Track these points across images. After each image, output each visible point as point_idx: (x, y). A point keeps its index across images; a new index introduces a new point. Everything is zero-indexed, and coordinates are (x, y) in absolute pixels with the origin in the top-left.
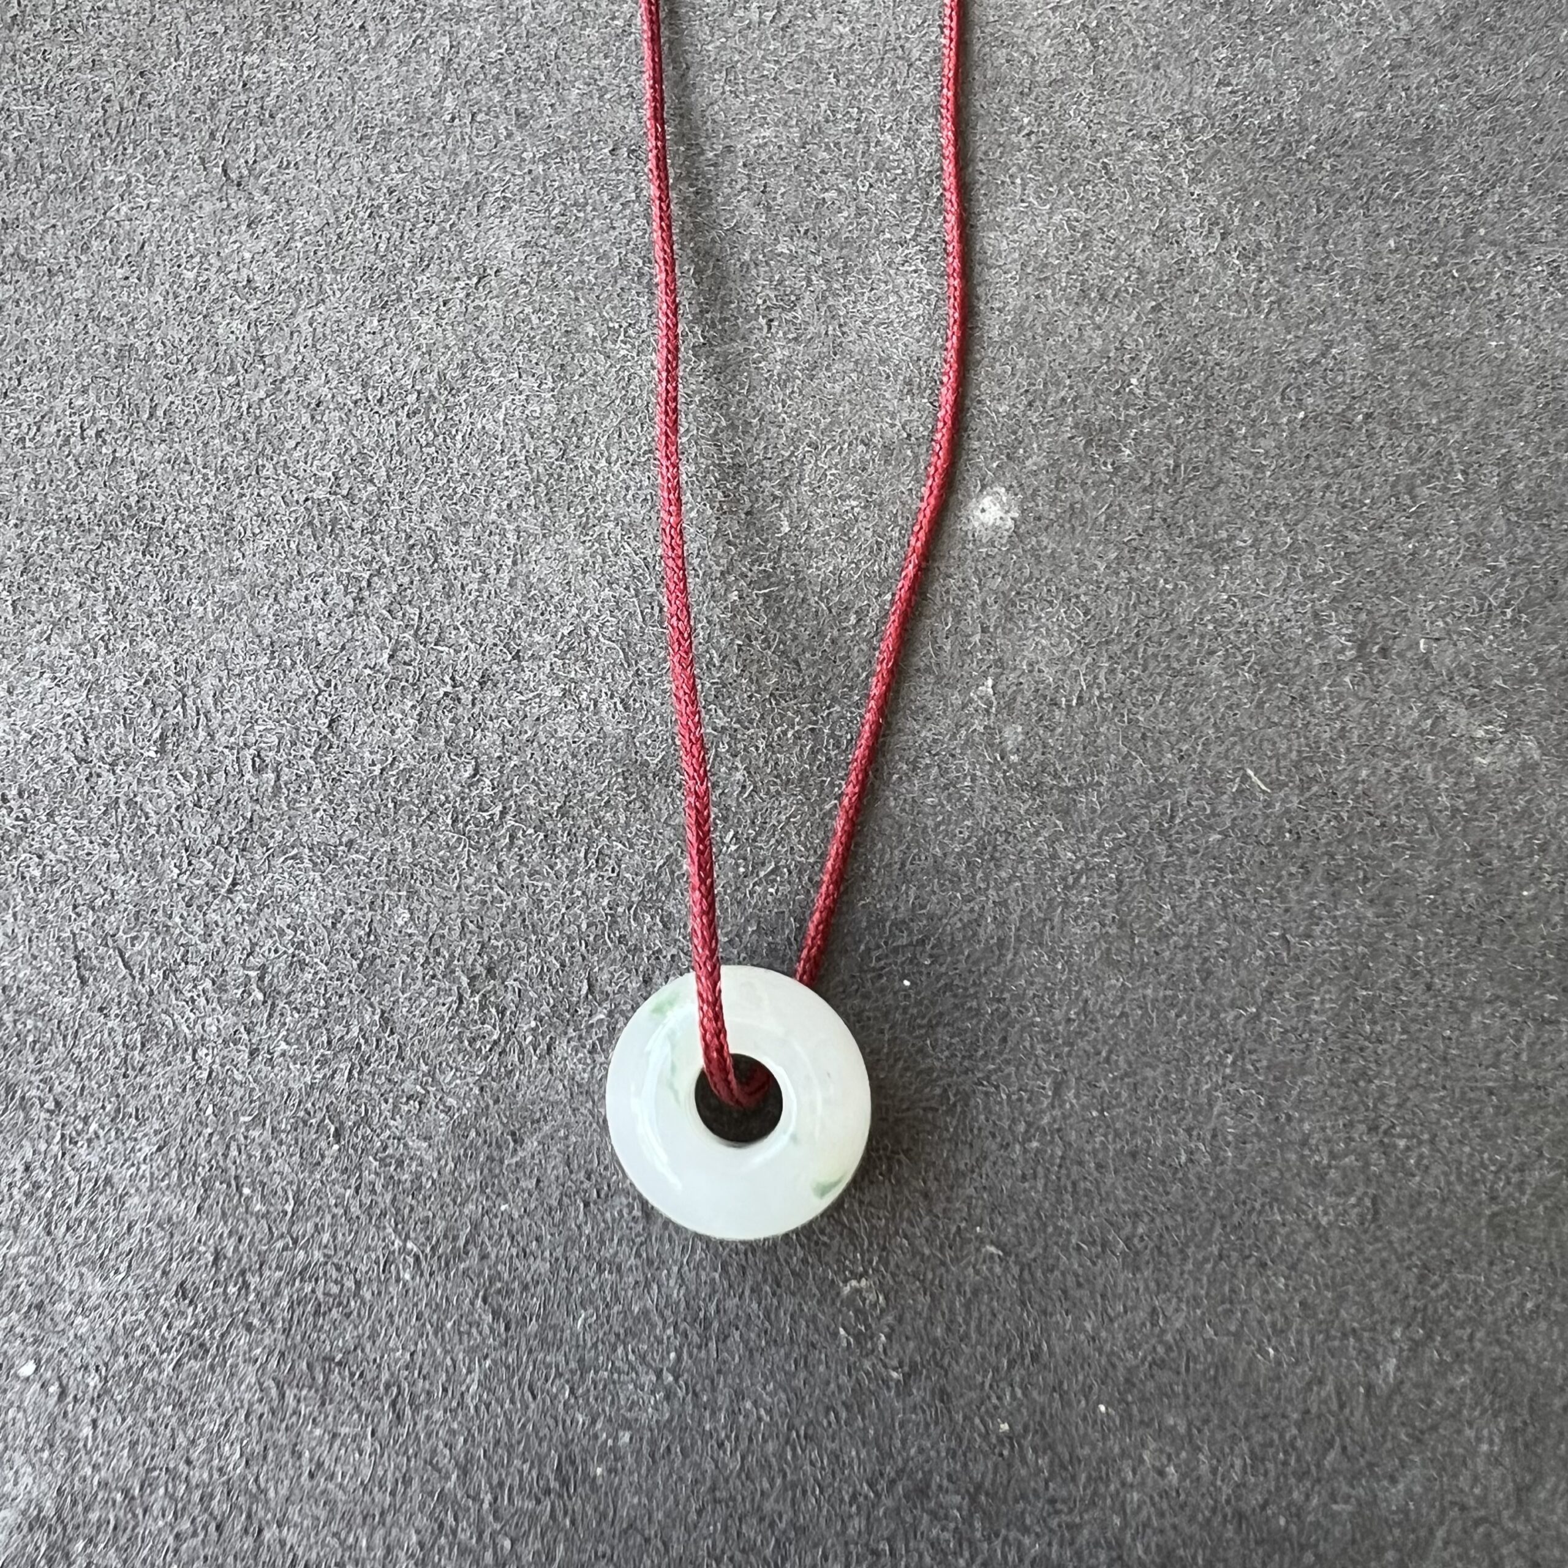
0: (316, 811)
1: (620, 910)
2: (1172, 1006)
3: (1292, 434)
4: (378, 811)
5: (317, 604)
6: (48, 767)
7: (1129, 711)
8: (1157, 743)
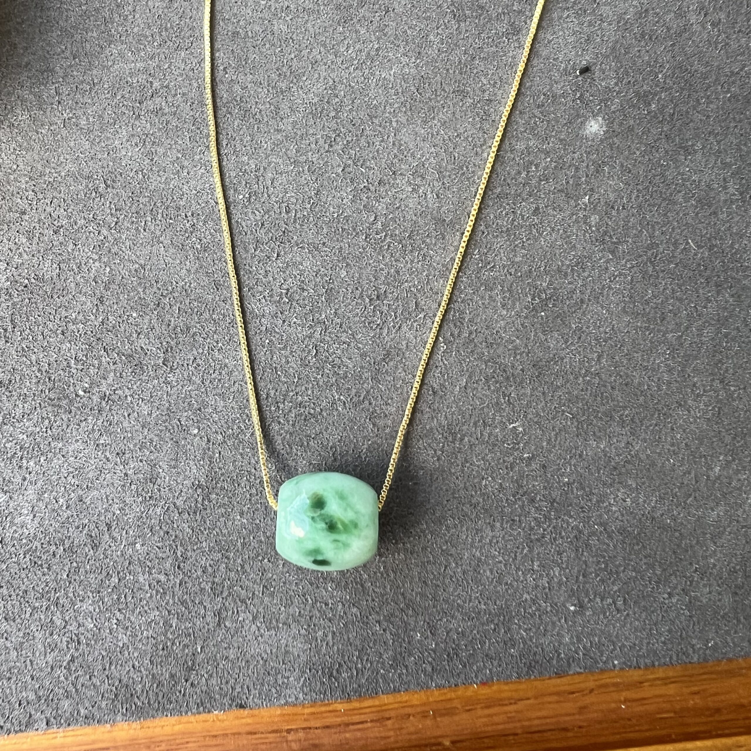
0: (310, 230)
1: (430, 277)
2: (648, 330)
3: (724, 102)
4: (335, 232)
5: (313, 146)
6: (203, 205)
7: (643, 213)
8: (653, 226)
